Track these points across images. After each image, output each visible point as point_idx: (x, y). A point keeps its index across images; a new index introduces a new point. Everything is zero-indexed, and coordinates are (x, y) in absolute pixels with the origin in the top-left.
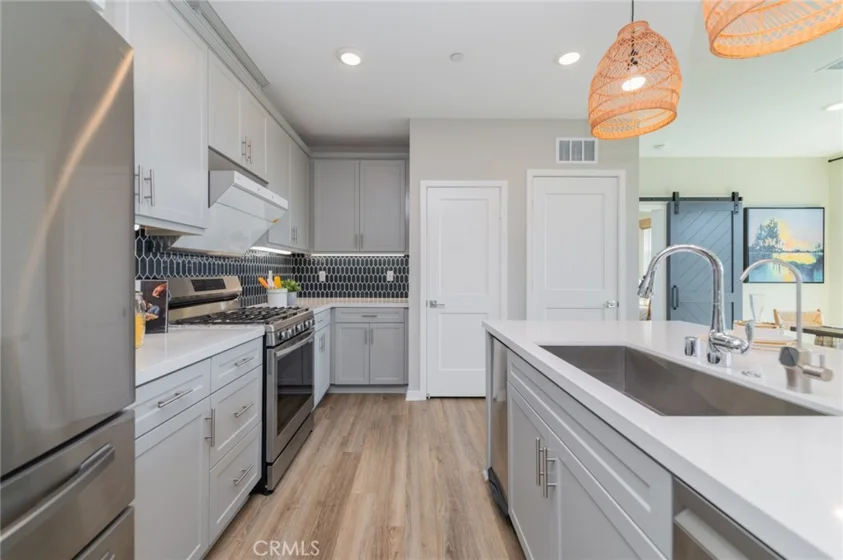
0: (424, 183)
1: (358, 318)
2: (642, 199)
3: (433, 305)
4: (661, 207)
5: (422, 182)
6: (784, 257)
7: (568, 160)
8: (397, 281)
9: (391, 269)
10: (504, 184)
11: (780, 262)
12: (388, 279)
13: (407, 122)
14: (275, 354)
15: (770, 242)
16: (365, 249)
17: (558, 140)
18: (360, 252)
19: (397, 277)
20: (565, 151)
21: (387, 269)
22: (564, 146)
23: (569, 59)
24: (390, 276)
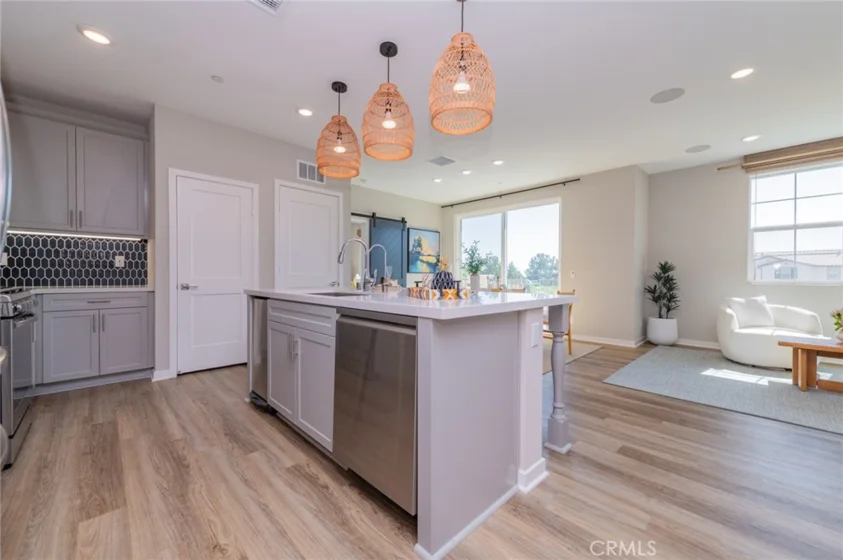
0: (173, 172)
1: (84, 305)
2: (353, 214)
3: (186, 288)
4: (366, 221)
5: (170, 170)
6: (424, 258)
7: (305, 177)
8: (131, 267)
9: (121, 254)
10: (256, 187)
11: (422, 261)
12: (117, 265)
13: (153, 107)
14: (15, 326)
15: (419, 249)
16: (84, 229)
17: (298, 161)
18: (76, 232)
19: (130, 263)
20: (304, 171)
21: (114, 254)
22: (303, 167)
23: (306, 113)
24: (119, 261)
